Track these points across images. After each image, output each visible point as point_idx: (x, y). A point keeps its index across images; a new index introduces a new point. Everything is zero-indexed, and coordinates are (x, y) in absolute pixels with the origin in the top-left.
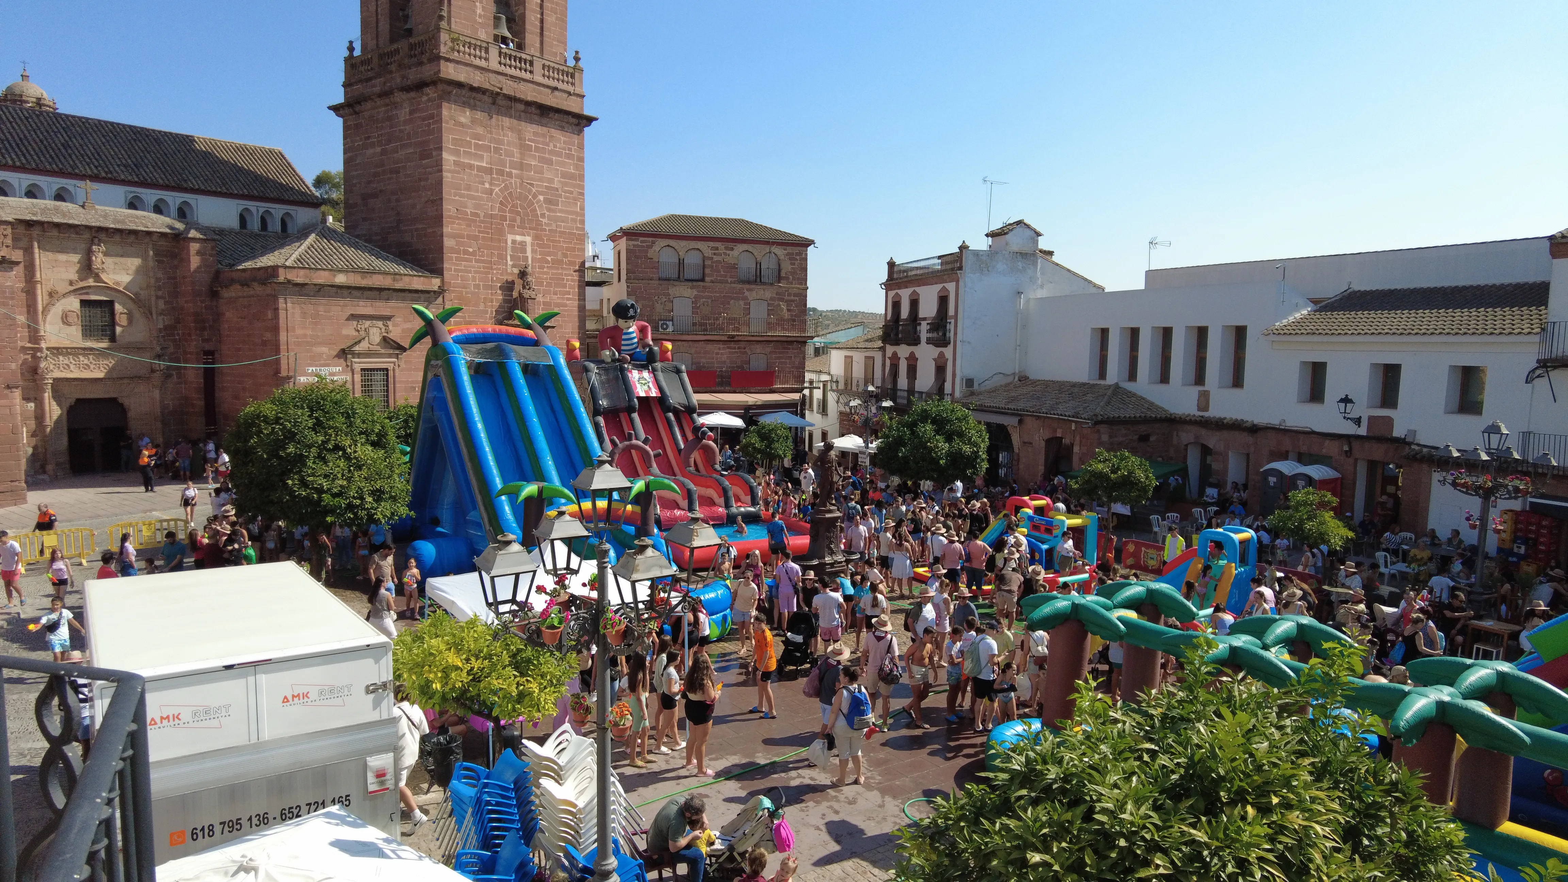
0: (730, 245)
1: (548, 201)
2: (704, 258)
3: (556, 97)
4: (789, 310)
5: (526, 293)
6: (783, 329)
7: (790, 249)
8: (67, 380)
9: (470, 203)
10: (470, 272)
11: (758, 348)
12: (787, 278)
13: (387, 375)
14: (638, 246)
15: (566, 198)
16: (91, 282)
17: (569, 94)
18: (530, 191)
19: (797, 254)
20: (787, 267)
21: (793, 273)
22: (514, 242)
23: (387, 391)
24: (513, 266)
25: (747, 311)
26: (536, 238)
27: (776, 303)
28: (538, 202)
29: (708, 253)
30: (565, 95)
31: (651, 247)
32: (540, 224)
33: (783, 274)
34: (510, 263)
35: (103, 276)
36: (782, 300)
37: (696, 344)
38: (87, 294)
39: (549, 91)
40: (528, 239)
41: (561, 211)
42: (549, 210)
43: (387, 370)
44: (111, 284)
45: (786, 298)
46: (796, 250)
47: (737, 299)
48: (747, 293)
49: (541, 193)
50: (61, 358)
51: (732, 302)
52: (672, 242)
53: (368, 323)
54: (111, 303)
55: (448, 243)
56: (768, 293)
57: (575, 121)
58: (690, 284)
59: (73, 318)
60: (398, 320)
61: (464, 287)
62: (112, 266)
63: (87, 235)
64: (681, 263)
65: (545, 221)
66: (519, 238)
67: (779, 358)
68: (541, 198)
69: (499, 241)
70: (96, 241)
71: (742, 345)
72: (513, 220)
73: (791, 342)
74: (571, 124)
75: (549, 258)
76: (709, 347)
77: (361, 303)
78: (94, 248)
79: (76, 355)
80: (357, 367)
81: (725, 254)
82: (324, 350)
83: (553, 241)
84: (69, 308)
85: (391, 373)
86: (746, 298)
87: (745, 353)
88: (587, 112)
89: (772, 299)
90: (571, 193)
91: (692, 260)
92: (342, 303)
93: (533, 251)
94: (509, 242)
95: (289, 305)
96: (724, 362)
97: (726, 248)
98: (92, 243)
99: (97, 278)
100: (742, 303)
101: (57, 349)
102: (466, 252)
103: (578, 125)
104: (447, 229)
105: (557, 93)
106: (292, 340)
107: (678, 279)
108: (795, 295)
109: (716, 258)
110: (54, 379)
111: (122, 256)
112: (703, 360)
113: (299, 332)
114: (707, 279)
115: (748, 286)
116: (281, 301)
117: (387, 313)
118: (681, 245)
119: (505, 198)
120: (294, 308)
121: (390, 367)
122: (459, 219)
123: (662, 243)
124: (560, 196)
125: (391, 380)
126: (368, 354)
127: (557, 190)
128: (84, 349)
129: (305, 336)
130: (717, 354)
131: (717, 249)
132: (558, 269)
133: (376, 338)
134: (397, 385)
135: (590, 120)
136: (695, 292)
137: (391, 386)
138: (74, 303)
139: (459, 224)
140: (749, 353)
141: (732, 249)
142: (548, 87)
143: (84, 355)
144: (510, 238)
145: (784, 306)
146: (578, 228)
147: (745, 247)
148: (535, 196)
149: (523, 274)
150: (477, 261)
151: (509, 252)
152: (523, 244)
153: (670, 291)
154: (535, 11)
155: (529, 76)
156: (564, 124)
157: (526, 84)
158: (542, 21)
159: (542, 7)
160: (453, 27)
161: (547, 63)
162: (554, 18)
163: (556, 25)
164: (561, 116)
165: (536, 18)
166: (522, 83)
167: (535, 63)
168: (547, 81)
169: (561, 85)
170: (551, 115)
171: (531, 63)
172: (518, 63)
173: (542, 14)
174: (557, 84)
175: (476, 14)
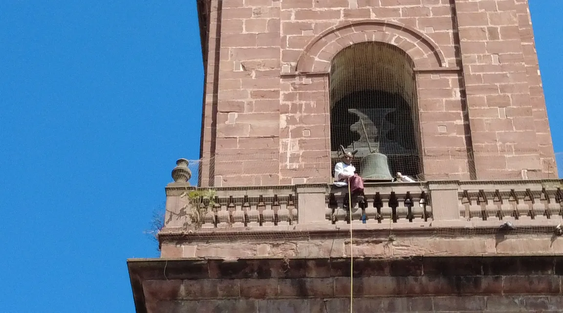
154: (447, 117)
155: (418, 223)
156: (542, 298)
157: (407, 241)
158: (467, 129)
159: (464, 105)
160: (219, 182)
161: (474, 189)
162: (500, 113)
163: (508, 124)
164: (521, 278)
165: (451, 128)
166: (397, 241)
167: (434, 196)
168: (478, 222)
169: (524, 221)
170: (485, 282)
171: (426, 198)
172: (386, 208)
173: (466, 117)
174: (509, 221)
175: (283, 157)
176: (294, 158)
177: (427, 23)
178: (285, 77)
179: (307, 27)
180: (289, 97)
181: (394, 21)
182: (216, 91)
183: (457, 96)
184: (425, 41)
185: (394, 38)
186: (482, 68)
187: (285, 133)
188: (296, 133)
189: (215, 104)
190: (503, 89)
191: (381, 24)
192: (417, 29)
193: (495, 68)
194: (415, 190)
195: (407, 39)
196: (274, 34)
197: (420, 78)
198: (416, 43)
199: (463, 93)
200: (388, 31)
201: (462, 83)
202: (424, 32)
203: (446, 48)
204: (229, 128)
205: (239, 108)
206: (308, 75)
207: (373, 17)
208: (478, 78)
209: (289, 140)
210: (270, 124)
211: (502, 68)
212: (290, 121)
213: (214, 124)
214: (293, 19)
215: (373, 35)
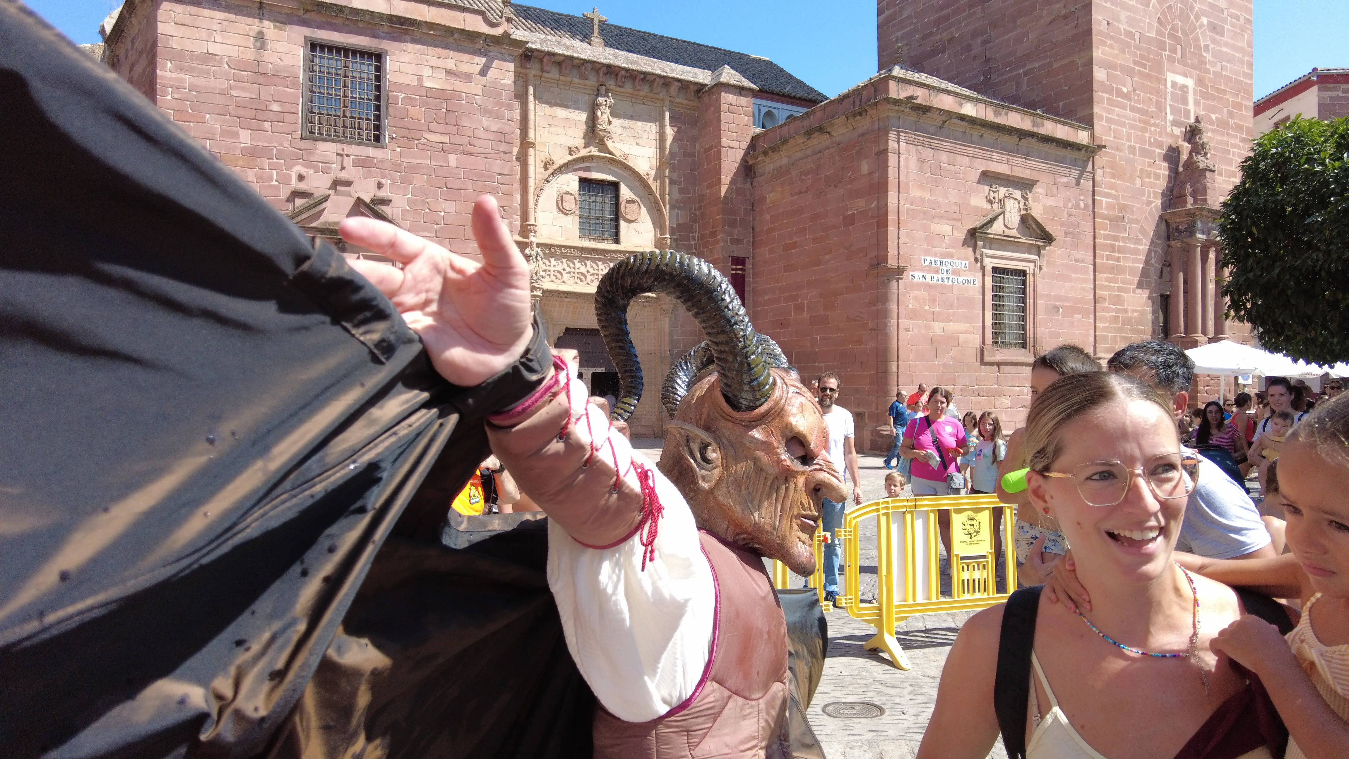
1: (1213, 28)
5: (1202, 163)
8: (559, 293)
9: (1124, 15)
10: (1123, 125)
13: (1024, 283)
15: (1233, 25)
16: (594, 151)
18: (1192, 8)
22: (1174, 84)
23: (1024, 310)
24: (1175, 123)
26: (1200, 82)
28: (1201, 26)
32: (1203, 62)
34: (1170, 117)
35: (610, 144)
38: (587, 169)
40: (1190, 83)
41: (1227, 45)
42: (1214, 41)
43: (1024, 273)
44: (618, 155)
49: (1205, 13)
50: (552, 260)
53: (1002, 191)
54: (615, 186)
55: (1099, 74)
59: (570, 204)
60: (1039, 189)
61: (1118, 149)
62: (619, 131)
63: (592, 81)
65: (1208, 56)
66: (1180, 80)
68: (1204, 20)
69: (1158, 80)
70: (603, 89)
72: (1174, 50)
75: (1214, 117)
77: (996, 156)
78: (601, 100)
79: (570, 258)
80: (989, 263)
82: (945, 228)
83: (1218, 90)
84: (566, 189)
85: (1030, 279)
90: (1238, 18)
92: (970, 151)
93: (1196, 103)
94: (1169, 84)
95: (902, 144)
98: (598, 94)
99: (602, 145)
101: (549, 246)
102: (1119, 93)
104: (1098, 53)
106: (904, 206)
110: (545, 292)
111: (632, 118)
113: (915, 193)
116: (892, 135)
117: (1026, 174)
119: (1163, 13)
120: (908, 151)
121: (1029, 267)
122: (1111, 38)
124: (1224, 21)
125: (1029, 291)
126: (1004, 243)
127: (1222, 11)
128: (582, 250)
129: (922, 200)
132: (1222, 134)
133: (1014, 219)
134: (1039, 302)
137: (1030, 301)
138: (571, 182)
139: (1111, 47)
143: (582, 260)
144: (1171, 77)
146: (1245, 75)
148: (1197, 18)
149: (1193, 133)
150: (1133, 109)
151: (1169, 102)
152: (1184, 88)
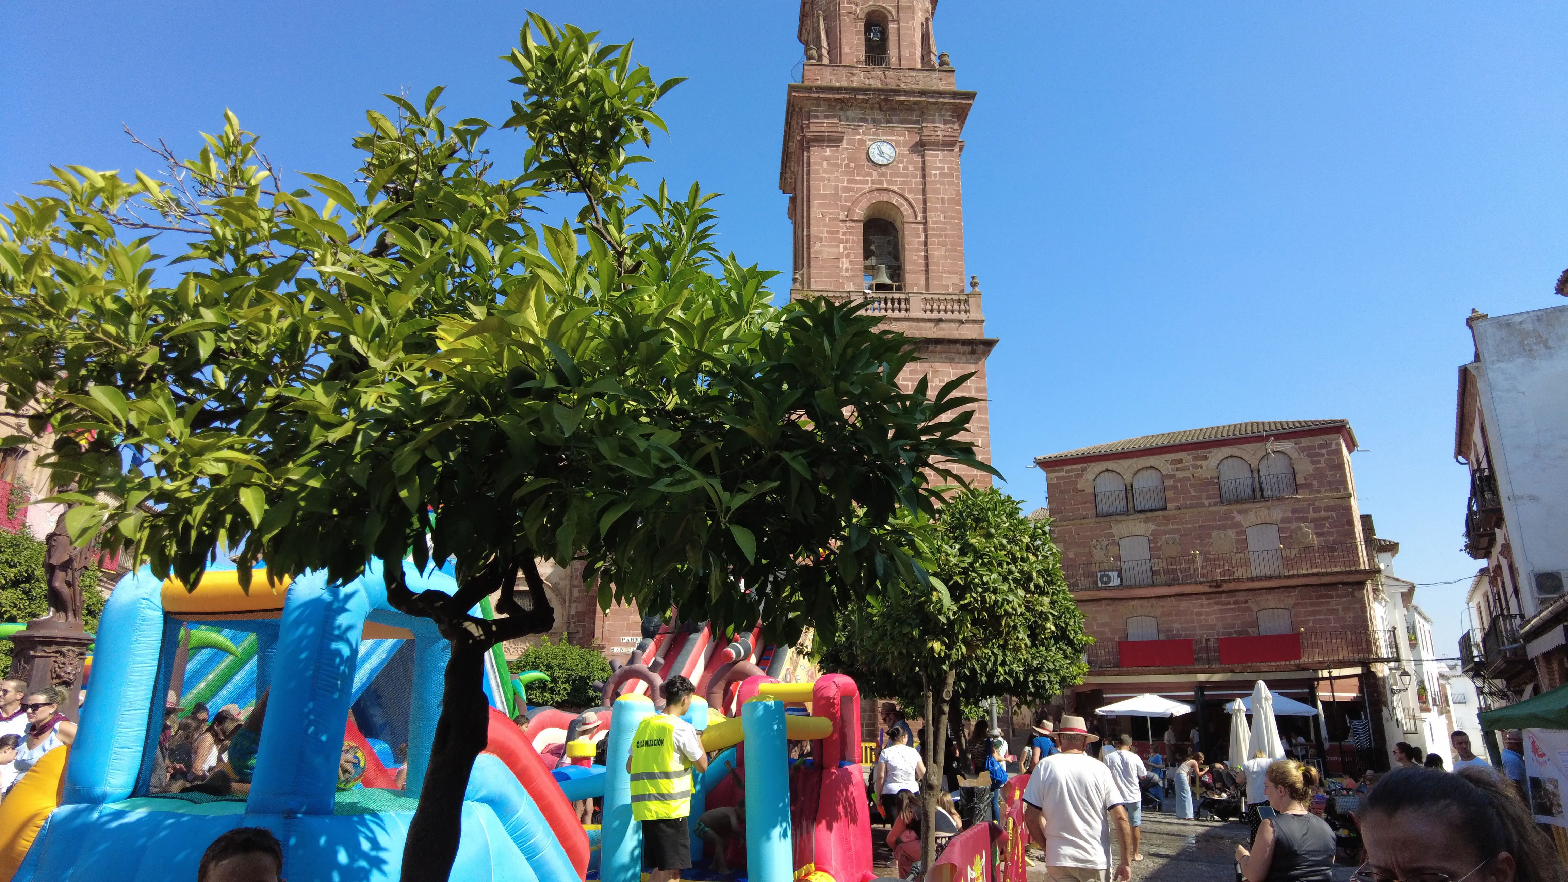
0: (1201, 453)
2: (1164, 477)
3: (943, 330)
4: (1319, 534)
6: (1313, 565)
7: (1305, 442)
11: (1271, 600)
12: (1308, 486)
14: (1063, 477)
17: (961, 322)
19: (1321, 446)
20: (1305, 467)
21: (1319, 475)
25: (1243, 544)
27: (1294, 526)
29: (1167, 469)
30: (956, 325)
31: (1080, 476)
33: (1300, 480)
36: (1304, 520)
37: (1162, 602)
39: (932, 325)
45: (1312, 515)
46: (1318, 440)
47: (1225, 527)
48: (1238, 518)
51: (1214, 534)
52: (1111, 465)
56: (1277, 513)
57: (968, 349)
58: (1142, 516)
64: (1129, 490)
67: (1314, 613)
71: (1240, 597)
73: (1334, 585)
74: (964, 353)
76: (1184, 604)
81: (1195, 466)
86: (1238, 525)
87: (1249, 609)
88: (987, 336)
89: (1283, 520)
91: (1146, 482)
96: (1213, 627)
97: (1196, 458)
100: (1231, 533)
103: (973, 352)
105: (942, 325)
107: (1127, 512)
108: (1327, 509)
109: (1180, 475)
112: (1176, 626)
114: (1169, 506)
115: (1239, 507)
118: (1125, 467)
123: (1095, 468)
130: (1199, 614)
131: (1181, 461)
135: (989, 344)
136: (1152, 527)
140: (1255, 608)
141: (1205, 458)
142: (930, 320)
145: (1308, 530)
147: (1227, 451)
153: (1114, 531)
154: (918, 250)
155: (903, 314)
156: (953, 355)
157: (899, 323)
158: (926, 258)
159: (926, 243)
160: (813, 286)
161: (928, 297)
162: (942, 250)
163: (946, 257)
164: (946, 347)
165: (919, 256)
166: (894, 323)
167: (911, 300)
168: (929, 315)
169: (949, 315)
170: (931, 348)
171: (907, 300)
172: (889, 305)
173: (927, 251)
174: (942, 315)
175: (841, 270)
176: (847, 270)
177: (911, 191)
178: (842, 221)
179: (851, 189)
180: (844, 234)
181: (895, 188)
182: (809, 227)
183: (922, 239)
184: (910, 203)
185: (895, 200)
186: (936, 223)
187: (842, 255)
188: (848, 256)
189: (809, 236)
190: (945, 236)
191: (888, 190)
192: (906, 195)
193: (942, 223)
194: (903, 296)
195: (902, 201)
196: (836, 196)
197: (906, 225)
198: (905, 203)
199: (926, 237)
200: (892, 195)
201: (925, 230)
202: (909, 197)
203: (919, 207)
204: (816, 252)
205: (820, 239)
206: (853, 221)
207: (885, 186)
208: (934, 229)
209: (844, 260)
210: (835, 250)
211: (945, 223)
212: (845, 248)
213: (809, 248)
214: (845, 184)
215: (884, 197)
